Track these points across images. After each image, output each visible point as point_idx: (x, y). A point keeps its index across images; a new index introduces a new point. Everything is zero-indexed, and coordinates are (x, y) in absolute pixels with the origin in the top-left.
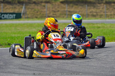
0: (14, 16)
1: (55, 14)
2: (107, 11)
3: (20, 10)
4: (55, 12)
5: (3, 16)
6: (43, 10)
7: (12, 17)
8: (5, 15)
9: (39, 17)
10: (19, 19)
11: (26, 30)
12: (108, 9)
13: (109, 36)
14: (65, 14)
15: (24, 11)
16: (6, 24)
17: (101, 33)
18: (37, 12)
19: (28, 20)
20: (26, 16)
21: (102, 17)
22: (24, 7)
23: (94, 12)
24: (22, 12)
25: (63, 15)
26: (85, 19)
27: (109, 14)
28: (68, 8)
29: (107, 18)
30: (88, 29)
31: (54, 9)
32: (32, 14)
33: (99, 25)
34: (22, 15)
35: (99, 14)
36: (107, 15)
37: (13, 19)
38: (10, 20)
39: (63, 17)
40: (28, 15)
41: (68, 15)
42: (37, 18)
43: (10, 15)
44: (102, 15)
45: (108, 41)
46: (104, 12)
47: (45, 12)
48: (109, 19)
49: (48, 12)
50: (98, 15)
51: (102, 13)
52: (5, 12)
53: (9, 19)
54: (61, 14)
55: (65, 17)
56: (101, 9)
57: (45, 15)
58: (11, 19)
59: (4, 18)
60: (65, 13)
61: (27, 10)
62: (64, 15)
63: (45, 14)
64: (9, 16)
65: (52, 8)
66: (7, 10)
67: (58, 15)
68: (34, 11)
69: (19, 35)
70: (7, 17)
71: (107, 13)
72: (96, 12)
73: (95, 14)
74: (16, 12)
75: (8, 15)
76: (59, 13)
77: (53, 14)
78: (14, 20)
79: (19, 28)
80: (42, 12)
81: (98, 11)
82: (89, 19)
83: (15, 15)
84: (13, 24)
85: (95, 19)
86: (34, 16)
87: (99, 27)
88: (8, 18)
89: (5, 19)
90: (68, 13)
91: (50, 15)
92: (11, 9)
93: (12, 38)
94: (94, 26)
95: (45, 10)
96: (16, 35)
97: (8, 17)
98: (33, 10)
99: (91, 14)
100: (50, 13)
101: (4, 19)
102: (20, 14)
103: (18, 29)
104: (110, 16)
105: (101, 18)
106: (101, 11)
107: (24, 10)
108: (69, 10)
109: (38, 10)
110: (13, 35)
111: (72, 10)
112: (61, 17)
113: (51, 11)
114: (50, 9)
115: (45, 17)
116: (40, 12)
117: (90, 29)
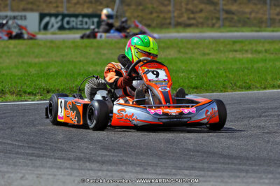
0: (93, 22)
1: (194, 19)
4: (193, 13)
5: (68, 23)
6: (163, 8)
8: (73, 19)
9: (154, 24)
14: (218, 19)
16: (74, 42)
18: (151, 13)
22: (118, 0)
25: (212, 19)
26: (265, 31)
28: (225, 5)
30: (272, 54)
31: (190, 7)
32: (138, 16)
39: (213, 25)
41: (226, 19)
47: (169, 12)
49: (176, 14)
52: (72, 11)
53: (82, 29)
54: (207, 19)
55: (217, 25)
57: (168, 21)
58: (88, 29)
59: (71, 26)
60: (217, 15)
61: (126, 8)
62: (214, 21)
63: (171, 18)
64: (82, 21)
65: (187, 4)
66: (78, 6)
67: (201, 20)
68: (142, 10)
70: (76, 24)
74: (99, 12)
75: (80, 19)
76: (203, 15)
77: (189, 19)
79: (105, 52)
80: (161, 12)
82: (273, 31)
88: (79, 26)
89: (72, 29)
90: (224, 16)
91: (180, 20)
92: (86, 5)
95: (170, 8)
97: (79, 23)
98: (141, 7)
100: (180, 16)
101: (69, 29)
103: (104, 54)
108: (225, 8)
109: (153, 8)
110: (91, 69)
111: (234, 8)
112: (208, 26)
113: (184, 10)
114: (182, 6)
115: (170, 24)
116: (157, 12)
117: (276, 54)
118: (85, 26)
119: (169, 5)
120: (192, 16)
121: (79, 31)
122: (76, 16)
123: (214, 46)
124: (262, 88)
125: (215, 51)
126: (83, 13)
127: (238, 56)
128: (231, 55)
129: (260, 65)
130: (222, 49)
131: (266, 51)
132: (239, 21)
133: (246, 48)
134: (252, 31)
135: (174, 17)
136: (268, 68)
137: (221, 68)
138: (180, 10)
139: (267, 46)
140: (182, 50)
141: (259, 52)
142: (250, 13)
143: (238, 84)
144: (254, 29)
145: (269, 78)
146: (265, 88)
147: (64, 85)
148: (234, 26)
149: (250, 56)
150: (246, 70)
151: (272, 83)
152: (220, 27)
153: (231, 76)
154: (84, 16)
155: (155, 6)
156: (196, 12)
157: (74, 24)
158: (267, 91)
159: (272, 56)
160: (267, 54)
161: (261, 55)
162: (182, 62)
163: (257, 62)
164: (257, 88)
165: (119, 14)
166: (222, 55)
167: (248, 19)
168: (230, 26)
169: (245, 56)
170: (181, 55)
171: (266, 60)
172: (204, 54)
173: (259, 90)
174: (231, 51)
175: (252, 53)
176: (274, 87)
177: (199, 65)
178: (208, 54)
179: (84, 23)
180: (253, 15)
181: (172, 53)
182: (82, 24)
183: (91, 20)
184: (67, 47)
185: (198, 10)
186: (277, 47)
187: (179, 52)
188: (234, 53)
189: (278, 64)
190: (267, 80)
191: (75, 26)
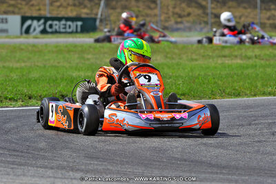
0: (77, 26)
1: (181, 23)
3: (94, 12)
4: (180, 16)
5: (51, 26)
6: (149, 12)
8: (55, 22)
14: (206, 23)
15: (101, 15)
16: (57, 47)
22: (102, 3)
24: (99, 16)
25: (200, 24)
28: (213, 8)
30: (263, 59)
31: (177, 10)
34: (98, 23)
37: (77, 32)
38: (68, 35)
39: (201, 30)
40: (114, 23)
41: (213, 23)
47: (155, 15)
49: (162, 18)
52: (55, 14)
53: (66, 33)
54: (194, 22)
58: (72, 33)
59: (54, 30)
60: (205, 19)
61: (111, 11)
62: (203, 25)
63: (157, 22)
64: (65, 25)
65: (174, 8)
66: (61, 9)
70: (59, 27)
74: (83, 16)
75: (63, 22)
76: (190, 19)
78: (78, 35)
79: (89, 56)
80: (147, 15)
84: (76, 46)
88: (62, 30)
89: (56, 32)
91: (167, 24)
92: (70, 8)
93: (72, 80)
95: (157, 11)
99: (271, 21)
100: (167, 20)
101: (52, 33)
102: (95, 20)
103: (88, 59)
108: (214, 11)
109: (139, 11)
110: (75, 74)
112: (196, 30)
113: (171, 14)
114: (168, 10)
116: (143, 16)
117: (267, 60)
118: (69, 30)
119: (155, 8)
120: (179, 20)
121: (62, 35)
122: (59, 19)
123: (202, 51)
124: (252, 95)
125: (203, 56)
126: (66, 16)
127: (227, 61)
128: (220, 61)
129: (249, 71)
130: (210, 54)
131: (256, 56)
133: (236, 53)
135: (161, 21)
136: (258, 75)
137: (210, 74)
138: (167, 14)
139: (257, 52)
140: (169, 56)
141: (250, 58)
142: (240, 18)
143: (227, 91)
145: (259, 85)
146: (255, 95)
147: (47, 91)
149: (239, 61)
150: (235, 77)
151: (261, 89)
153: (220, 82)
154: (67, 19)
155: (141, 9)
156: (184, 16)
157: (57, 27)
158: (257, 98)
159: (263, 62)
160: (257, 60)
161: (250, 60)
162: (169, 67)
163: (247, 68)
164: (246, 95)
165: (103, 17)
166: (211, 60)
167: (238, 23)
169: (234, 61)
170: (168, 60)
171: (256, 66)
172: (192, 60)
173: (249, 97)
174: (219, 56)
175: (241, 59)
176: (264, 94)
177: (186, 70)
178: (196, 60)
179: (68, 27)
180: (243, 19)
181: (158, 58)
182: (65, 28)
183: (75, 23)
184: (49, 51)
185: (186, 13)
186: (268, 53)
187: (166, 57)
188: (223, 59)
189: (269, 70)
190: (256, 87)
191: (58, 30)
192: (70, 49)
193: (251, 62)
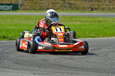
0: (10, 8)
1: (55, 7)
2: (110, 4)
3: (18, 1)
4: (54, 4)
6: (41, 2)
7: (9, 8)
8: (1, 6)
9: (37, 9)
10: (16, 11)
11: (23, 22)
12: (111, 2)
13: (110, 30)
14: (65, 7)
15: (21, 3)
16: (2, 16)
17: (102, 27)
18: (36, 4)
19: (26, 12)
20: (24, 8)
21: (105, 10)
23: (96, 5)
24: (20, 3)
25: (63, 7)
26: (86, 12)
27: (111, 7)
29: (109, 12)
30: (89, 22)
31: (53, 1)
32: (30, 5)
33: (100, 19)
34: (19, 6)
35: (101, 7)
36: (109, 8)
37: (10, 10)
38: (6, 11)
39: (63, 10)
40: (26, 6)
41: (68, 7)
42: (35, 9)
43: (7, 6)
44: (104, 8)
45: (109, 36)
46: (106, 5)
47: (44, 3)
48: (111, 13)
49: (47, 4)
50: (99, 8)
51: (104, 6)
52: (1, 2)
53: (6, 10)
54: (60, 7)
55: (65, 10)
56: (103, 2)
57: (43, 7)
58: (8, 10)
60: (65, 5)
61: (25, 1)
63: (44, 6)
67: (57, 7)
68: (32, 3)
69: (15, 28)
70: (3, 8)
71: (109, 7)
72: (98, 5)
73: (96, 7)
74: (13, 3)
75: (4, 6)
76: (59, 5)
77: (53, 6)
78: (11, 11)
79: (15, 20)
80: (40, 3)
81: (100, 4)
83: (11, 6)
84: (10, 16)
85: (96, 12)
86: (32, 8)
87: (100, 21)
88: (4, 9)
90: (68, 5)
91: (49, 7)
93: (8, 30)
94: (95, 19)
95: (44, 2)
96: (12, 28)
97: (4, 8)
98: (31, 1)
100: (49, 5)
102: (18, 5)
103: (15, 22)
104: (112, 10)
105: (103, 12)
106: (103, 4)
107: (21, 1)
108: (69, 2)
109: (37, 2)
110: (9, 28)
111: (72, 2)
112: (61, 10)
113: (50, 3)
114: (49, 1)
115: (44, 9)
117: (91, 23)
118: (7, 9)
120: (54, 5)
121: (4, 11)
122: (3, 5)
123: (63, 19)
124: (84, 37)
125: (64, 21)
126: (6, 3)
127: (74, 23)
128: (71, 23)
129: (84, 27)
130: (67, 20)
131: (86, 21)
132: (75, 8)
133: (78, 20)
134: (80, 12)
135: (46, 6)
136: (87, 29)
139: (87, 19)
141: (83, 22)
142: (80, 4)
144: (81, 11)
145: (87, 33)
146: (86, 37)
148: (72, 10)
149: (79, 23)
150: (77, 30)
151: (89, 35)
152: (66, 10)
154: (7, 5)
156: (56, 4)
158: (87, 39)
159: (89, 24)
160: (87, 23)
164: (82, 37)
166: (67, 23)
167: (79, 7)
168: (71, 10)
169: (77, 23)
171: (86, 25)
173: (83, 38)
174: (71, 21)
175: (80, 22)
176: (90, 37)
179: (6, 8)
180: (81, 5)
186: (91, 20)
189: (92, 27)
190: (86, 34)
191: (2, 9)
192: (7, 17)
193: (84, 23)
